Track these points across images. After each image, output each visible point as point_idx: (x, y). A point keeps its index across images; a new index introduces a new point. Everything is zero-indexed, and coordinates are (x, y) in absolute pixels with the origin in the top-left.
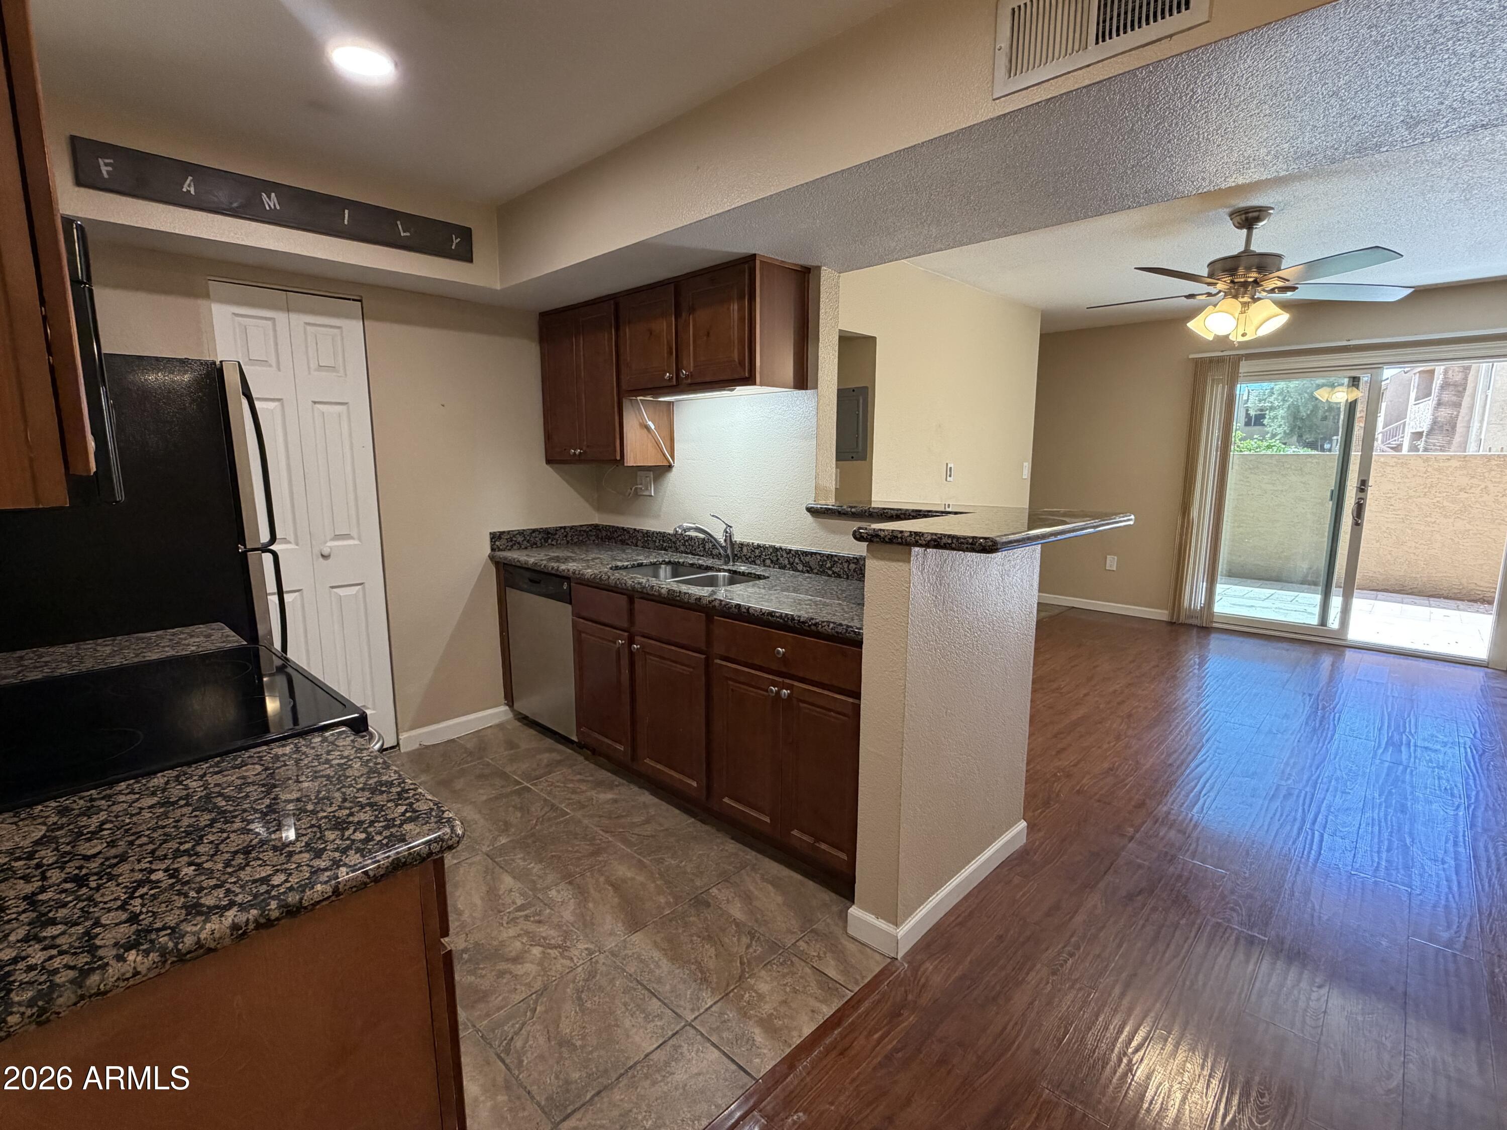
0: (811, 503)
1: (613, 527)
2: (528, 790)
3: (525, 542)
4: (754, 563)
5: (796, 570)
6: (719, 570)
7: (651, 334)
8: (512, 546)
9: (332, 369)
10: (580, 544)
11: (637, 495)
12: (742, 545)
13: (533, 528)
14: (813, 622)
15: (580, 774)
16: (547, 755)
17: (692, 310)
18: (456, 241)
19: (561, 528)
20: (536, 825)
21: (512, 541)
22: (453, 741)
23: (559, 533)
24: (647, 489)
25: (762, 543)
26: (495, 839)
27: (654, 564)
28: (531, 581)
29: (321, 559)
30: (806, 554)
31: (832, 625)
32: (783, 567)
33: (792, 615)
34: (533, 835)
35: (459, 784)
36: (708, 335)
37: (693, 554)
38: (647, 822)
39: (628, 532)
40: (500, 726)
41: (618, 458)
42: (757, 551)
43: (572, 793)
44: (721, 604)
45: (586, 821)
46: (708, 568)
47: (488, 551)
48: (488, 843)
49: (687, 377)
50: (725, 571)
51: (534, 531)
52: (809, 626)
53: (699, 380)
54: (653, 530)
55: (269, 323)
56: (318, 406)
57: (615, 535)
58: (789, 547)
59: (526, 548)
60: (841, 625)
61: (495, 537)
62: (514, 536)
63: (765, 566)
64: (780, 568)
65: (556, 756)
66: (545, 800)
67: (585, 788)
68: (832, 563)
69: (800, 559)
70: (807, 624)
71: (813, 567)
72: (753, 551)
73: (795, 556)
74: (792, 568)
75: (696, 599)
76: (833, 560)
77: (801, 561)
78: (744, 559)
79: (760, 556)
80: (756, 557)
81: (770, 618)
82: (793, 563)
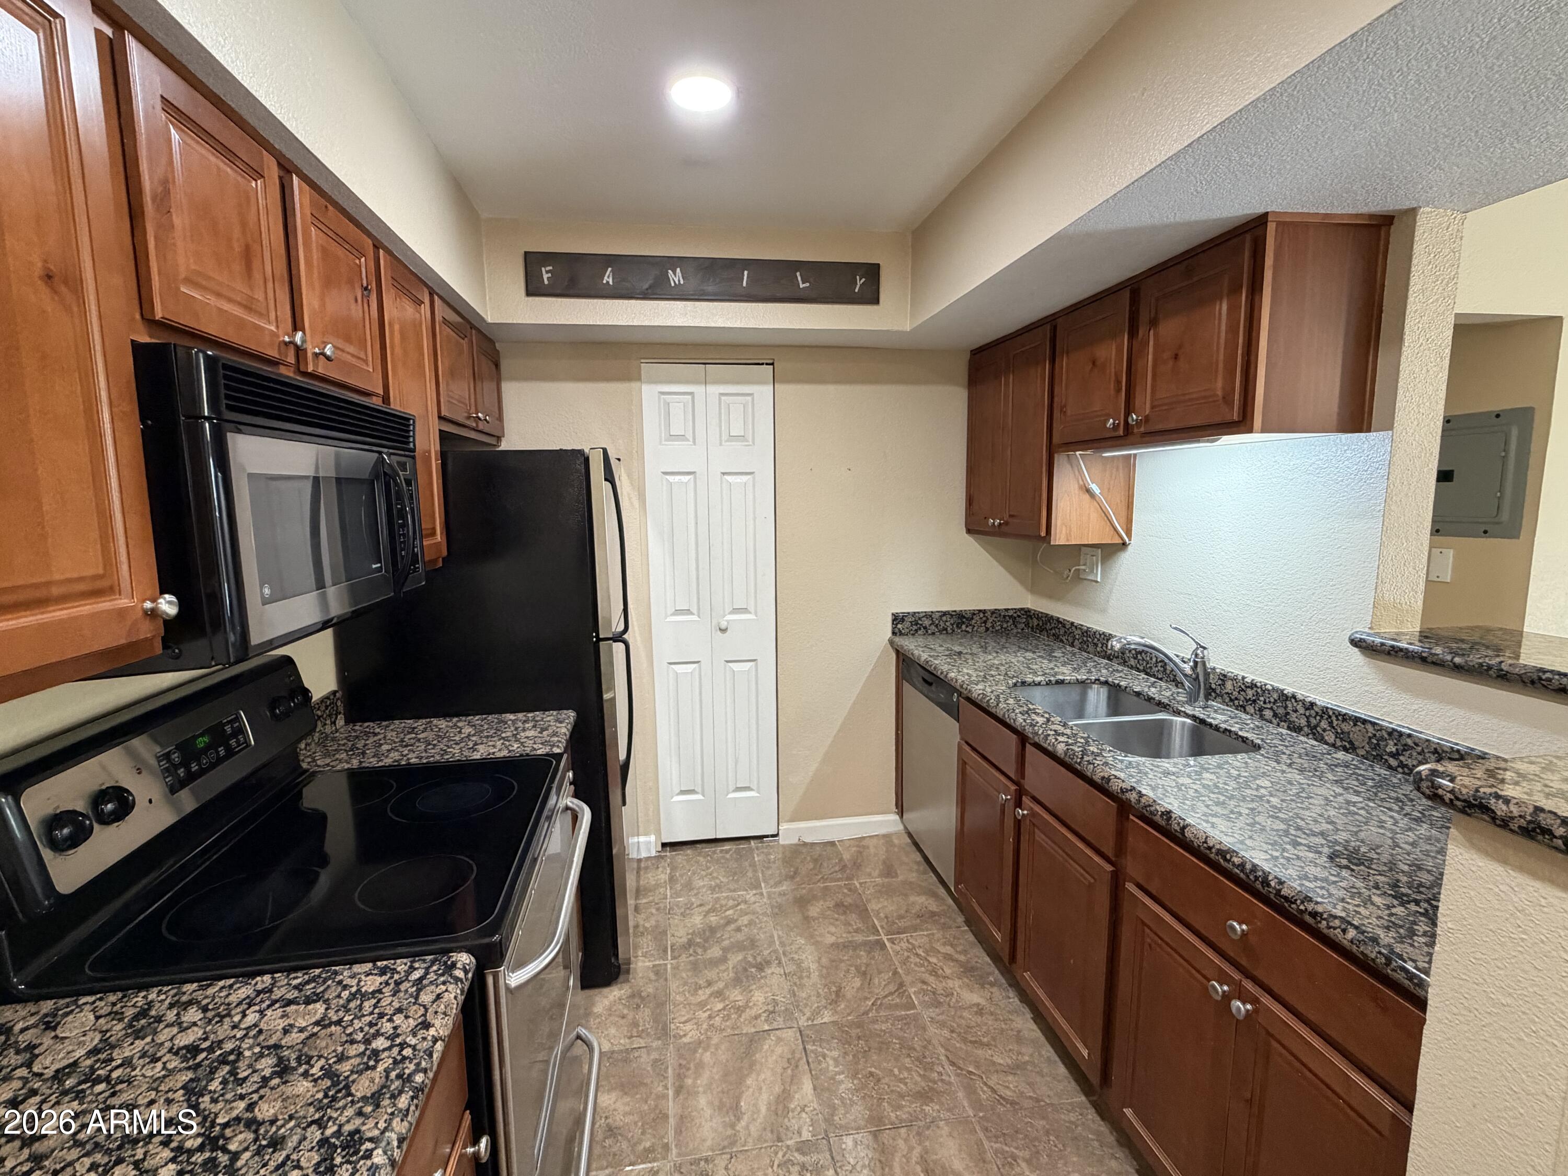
0: (1362, 629)
1: (1047, 615)
2: (883, 946)
3: (933, 627)
4: (1243, 708)
5: (1322, 740)
6: (1178, 713)
7: (1094, 363)
8: (916, 631)
9: (742, 438)
10: (1004, 633)
11: (1078, 578)
12: (1224, 677)
13: (944, 609)
14: (1310, 907)
15: (952, 945)
16: (921, 899)
17: (1154, 323)
18: (860, 282)
19: (980, 611)
20: (870, 1010)
21: (916, 624)
22: (832, 844)
23: (976, 618)
24: (1092, 571)
25: (1259, 680)
26: (817, 1013)
27: (1083, 682)
28: (924, 680)
29: (719, 632)
30: (1345, 717)
31: (1352, 933)
32: (1298, 729)
33: (1266, 875)
34: (859, 1025)
35: (814, 910)
36: (1176, 357)
37: (1147, 674)
38: (1016, 1068)
39: (1064, 626)
40: (887, 837)
41: (1043, 534)
42: (1250, 693)
43: (931, 974)
44: (1139, 801)
45: (932, 1030)
46: (1162, 706)
47: (889, 634)
48: (808, 1014)
49: (1138, 423)
50: (1187, 716)
51: (945, 614)
52: (1302, 912)
53: (1160, 427)
54: (1096, 627)
55: (690, 397)
56: (726, 477)
57: (1048, 627)
58: (1312, 697)
59: (933, 634)
60: (1375, 940)
61: (897, 619)
62: (920, 619)
63: (1262, 717)
64: (1289, 728)
65: (933, 906)
66: (895, 973)
67: (948, 971)
68: (1400, 748)
69: (1331, 723)
70: (1293, 906)
71: (1356, 743)
72: (1243, 690)
73: (1322, 717)
74: (1314, 734)
75: (1103, 778)
76: (1403, 742)
77: (1333, 728)
78: (1227, 700)
79: (1254, 701)
80: (1247, 701)
81: (1221, 861)
82: (1316, 727)
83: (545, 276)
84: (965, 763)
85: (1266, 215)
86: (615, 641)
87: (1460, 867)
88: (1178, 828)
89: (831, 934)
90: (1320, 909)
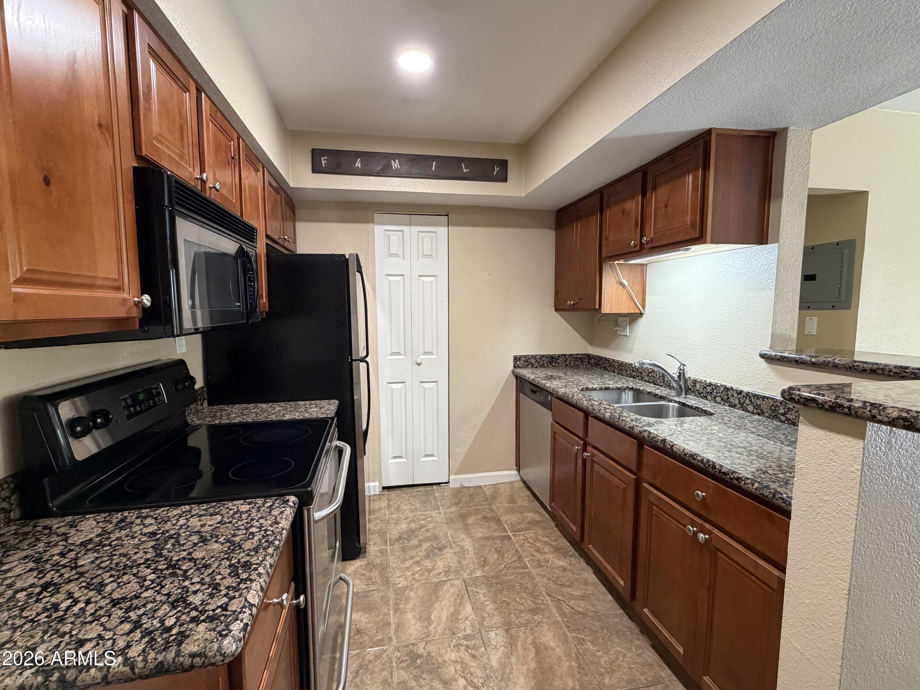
0: (766, 349)
1: (600, 356)
2: (510, 538)
3: (536, 363)
4: (705, 397)
5: (746, 410)
6: (671, 401)
7: (623, 212)
8: (527, 366)
9: (429, 256)
10: (576, 367)
11: (616, 335)
12: (695, 382)
13: (543, 354)
14: (736, 476)
15: (548, 537)
16: (531, 514)
17: (654, 188)
18: (496, 169)
19: (563, 355)
20: (503, 569)
21: (527, 362)
22: (480, 487)
23: (560, 359)
24: (624, 330)
25: (714, 381)
26: (474, 571)
27: (619, 389)
28: (532, 391)
29: (416, 365)
30: (757, 397)
31: (756, 485)
32: (734, 406)
33: (714, 463)
34: (498, 577)
35: (470, 520)
36: (666, 206)
37: (654, 384)
38: (584, 597)
39: (609, 362)
40: (511, 483)
41: (597, 307)
42: (709, 389)
43: (536, 552)
44: (649, 436)
45: (538, 579)
46: (662, 398)
47: (512, 367)
48: (468, 572)
49: (647, 242)
50: (676, 402)
51: (543, 356)
52: (732, 479)
53: (659, 244)
54: (626, 361)
55: (401, 233)
56: (421, 278)
57: (600, 363)
58: (741, 388)
59: (537, 367)
60: (767, 487)
61: (516, 359)
62: (529, 359)
63: (715, 401)
64: (729, 406)
65: (537, 517)
66: (517, 551)
67: (546, 550)
68: (786, 410)
69: (751, 401)
70: (728, 476)
71: (764, 410)
72: (705, 388)
73: (746, 398)
74: (742, 408)
75: (630, 427)
76: (788, 407)
77: (752, 403)
78: (697, 394)
79: (711, 393)
80: (707, 393)
81: (692, 460)
82: (743, 403)
83: (323, 162)
84: (555, 433)
85: (710, 130)
86: (361, 361)
87: (804, 435)
88: (669, 447)
89: (479, 533)
90: (741, 476)
